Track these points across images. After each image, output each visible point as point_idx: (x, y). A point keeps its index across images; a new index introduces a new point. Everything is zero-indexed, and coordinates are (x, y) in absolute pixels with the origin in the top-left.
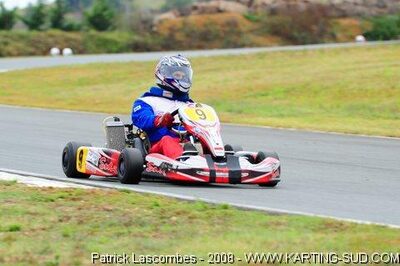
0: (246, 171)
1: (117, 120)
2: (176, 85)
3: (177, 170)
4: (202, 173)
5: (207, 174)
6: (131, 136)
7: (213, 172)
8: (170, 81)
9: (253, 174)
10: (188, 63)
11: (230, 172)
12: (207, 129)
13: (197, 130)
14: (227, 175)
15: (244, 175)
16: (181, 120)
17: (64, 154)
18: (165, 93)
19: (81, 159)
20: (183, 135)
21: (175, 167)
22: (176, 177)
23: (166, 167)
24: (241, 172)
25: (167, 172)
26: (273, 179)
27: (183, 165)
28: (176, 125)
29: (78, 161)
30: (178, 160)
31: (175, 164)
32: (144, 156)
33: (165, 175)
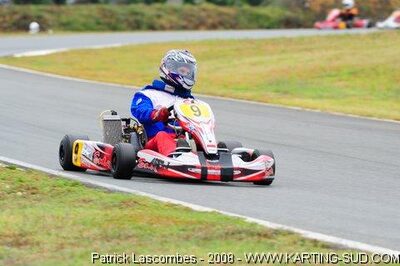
0: (238, 169)
1: (114, 113)
2: (180, 81)
3: (168, 166)
4: (193, 170)
5: (199, 171)
6: (128, 130)
7: (204, 170)
8: (174, 76)
9: (245, 172)
10: (194, 60)
11: (222, 169)
12: (201, 126)
13: (191, 126)
14: (219, 172)
15: (237, 172)
16: (176, 115)
17: (61, 147)
18: (168, 87)
19: (76, 152)
20: (178, 131)
21: (166, 164)
22: (167, 174)
23: (157, 164)
24: (233, 169)
25: (158, 168)
26: (267, 177)
27: (175, 162)
28: (171, 121)
29: (74, 155)
30: (171, 156)
31: (166, 160)
32: (137, 152)
33: (156, 171)
